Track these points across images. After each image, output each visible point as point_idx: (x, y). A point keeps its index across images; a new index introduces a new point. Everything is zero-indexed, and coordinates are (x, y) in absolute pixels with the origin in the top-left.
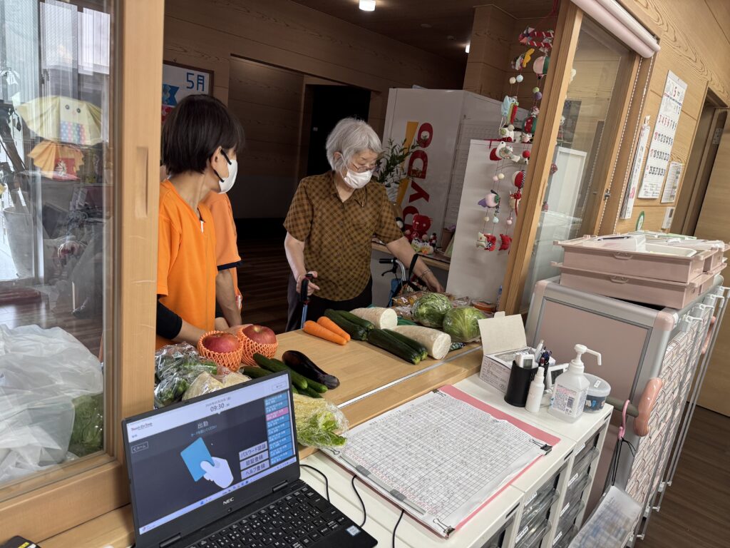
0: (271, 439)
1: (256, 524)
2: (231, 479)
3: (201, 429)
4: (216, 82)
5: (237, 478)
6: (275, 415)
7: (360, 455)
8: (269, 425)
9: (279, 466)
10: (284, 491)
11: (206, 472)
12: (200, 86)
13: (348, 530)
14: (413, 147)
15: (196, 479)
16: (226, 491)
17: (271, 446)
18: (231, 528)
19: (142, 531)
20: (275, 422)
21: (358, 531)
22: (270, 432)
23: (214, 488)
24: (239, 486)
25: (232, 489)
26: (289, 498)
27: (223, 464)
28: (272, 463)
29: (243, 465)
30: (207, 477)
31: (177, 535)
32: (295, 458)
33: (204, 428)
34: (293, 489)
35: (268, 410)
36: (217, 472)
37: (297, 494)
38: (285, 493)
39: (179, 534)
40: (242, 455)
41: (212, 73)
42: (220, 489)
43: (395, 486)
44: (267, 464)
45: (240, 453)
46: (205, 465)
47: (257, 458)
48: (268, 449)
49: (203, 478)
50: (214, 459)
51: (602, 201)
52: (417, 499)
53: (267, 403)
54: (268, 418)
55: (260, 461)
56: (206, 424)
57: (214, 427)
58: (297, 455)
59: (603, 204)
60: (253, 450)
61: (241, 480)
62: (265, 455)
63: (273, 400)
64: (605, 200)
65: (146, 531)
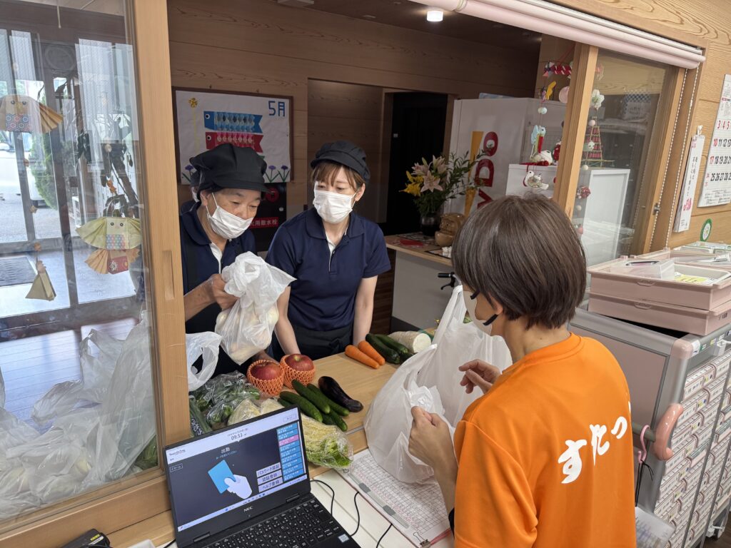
0: (283, 461)
1: (268, 528)
2: (250, 492)
3: (224, 453)
4: (296, 106)
5: (255, 491)
6: (286, 441)
7: (366, 474)
8: (281, 449)
9: (291, 482)
10: (295, 502)
11: (228, 486)
12: (281, 112)
13: (340, 537)
14: (479, 156)
15: (221, 491)
16: (247, 501)
17: (284, 467)
18: (249, 530)
19: (180, 529)
20: (287, 447)
21: (347, 539)
22: (282, 455)
23: (236, 498)
24: (256, 497)
25: (251, 500)
26: (298, 508)
27: (243, 480)
28: (285, 479)
29: (260, 481)
30: (230, 490)
31: (207, 534)
32: (306, 476)
33: (226, 453)
34: (304, 501)
35: (280, 438)
36: (239, 486)
37: (305, 505)
38: (296, 504)
39: (209, 533)
40: (259, 473)
41: (291, 98)
42: (241, 500)
43: (389, 503)
44: (281, 480)
45: (257, 472)
46: (228, 481)
47: (271, 476)
48: (281, 469)
49: (227, 490)
50: (235, 476)
51: (652, 216)
52: (404, 515)
53: (279, 432)
54: (281, 444)
55: (274, 478)
56: (228, 449)
57: (234, 452)
58: (307, 473)
59: (653, 220)
60: (268, 469)
61: (258, 493)
62: (279, 473)
63: (284, 429)
64: (654, 214)
65: (183, 529)
